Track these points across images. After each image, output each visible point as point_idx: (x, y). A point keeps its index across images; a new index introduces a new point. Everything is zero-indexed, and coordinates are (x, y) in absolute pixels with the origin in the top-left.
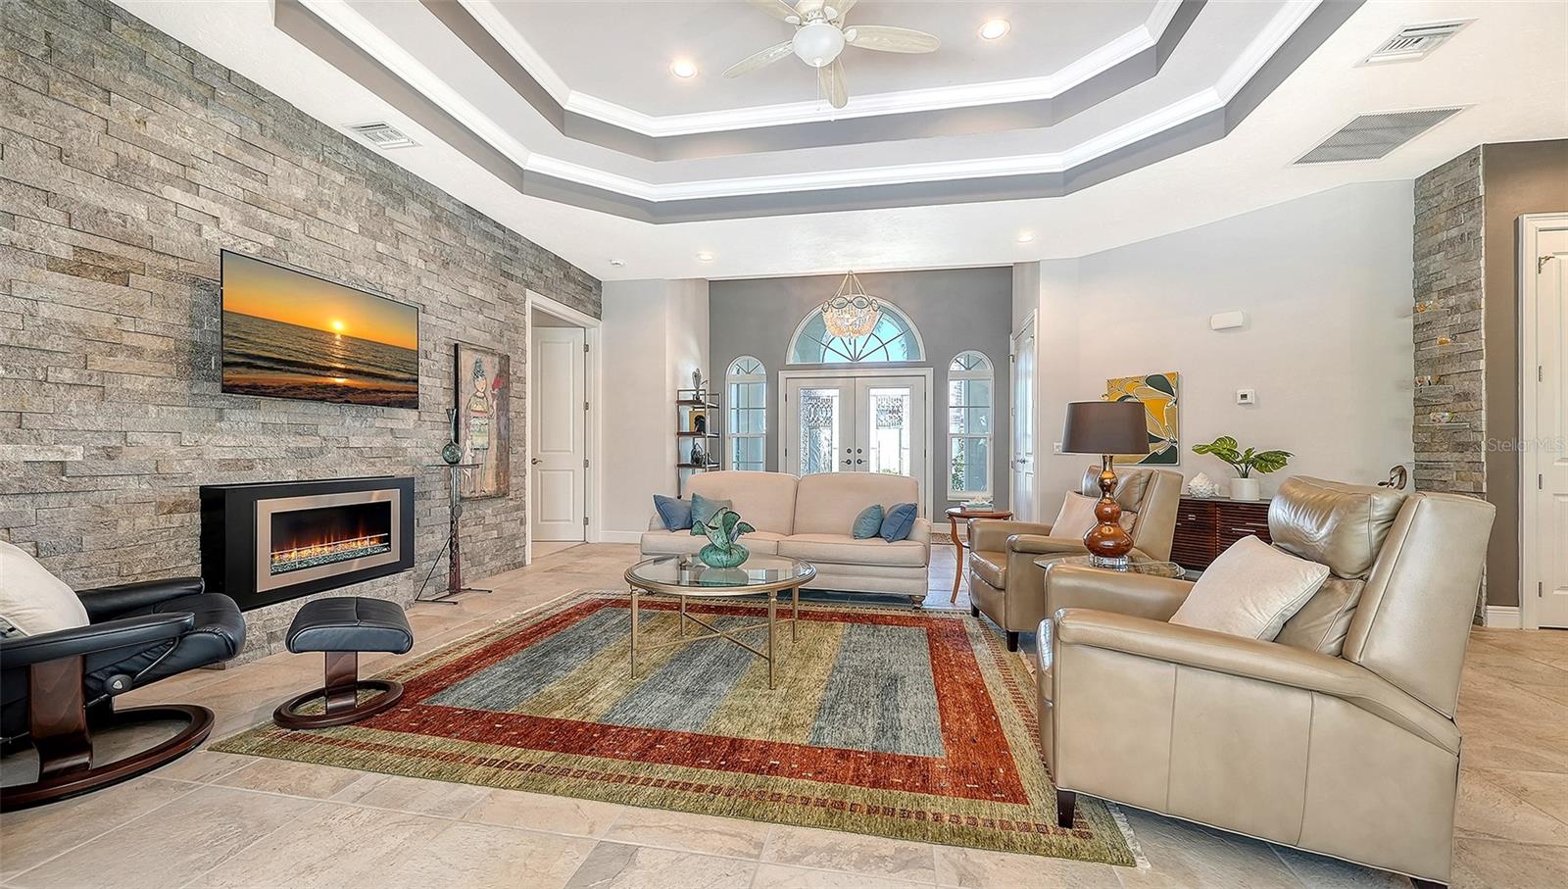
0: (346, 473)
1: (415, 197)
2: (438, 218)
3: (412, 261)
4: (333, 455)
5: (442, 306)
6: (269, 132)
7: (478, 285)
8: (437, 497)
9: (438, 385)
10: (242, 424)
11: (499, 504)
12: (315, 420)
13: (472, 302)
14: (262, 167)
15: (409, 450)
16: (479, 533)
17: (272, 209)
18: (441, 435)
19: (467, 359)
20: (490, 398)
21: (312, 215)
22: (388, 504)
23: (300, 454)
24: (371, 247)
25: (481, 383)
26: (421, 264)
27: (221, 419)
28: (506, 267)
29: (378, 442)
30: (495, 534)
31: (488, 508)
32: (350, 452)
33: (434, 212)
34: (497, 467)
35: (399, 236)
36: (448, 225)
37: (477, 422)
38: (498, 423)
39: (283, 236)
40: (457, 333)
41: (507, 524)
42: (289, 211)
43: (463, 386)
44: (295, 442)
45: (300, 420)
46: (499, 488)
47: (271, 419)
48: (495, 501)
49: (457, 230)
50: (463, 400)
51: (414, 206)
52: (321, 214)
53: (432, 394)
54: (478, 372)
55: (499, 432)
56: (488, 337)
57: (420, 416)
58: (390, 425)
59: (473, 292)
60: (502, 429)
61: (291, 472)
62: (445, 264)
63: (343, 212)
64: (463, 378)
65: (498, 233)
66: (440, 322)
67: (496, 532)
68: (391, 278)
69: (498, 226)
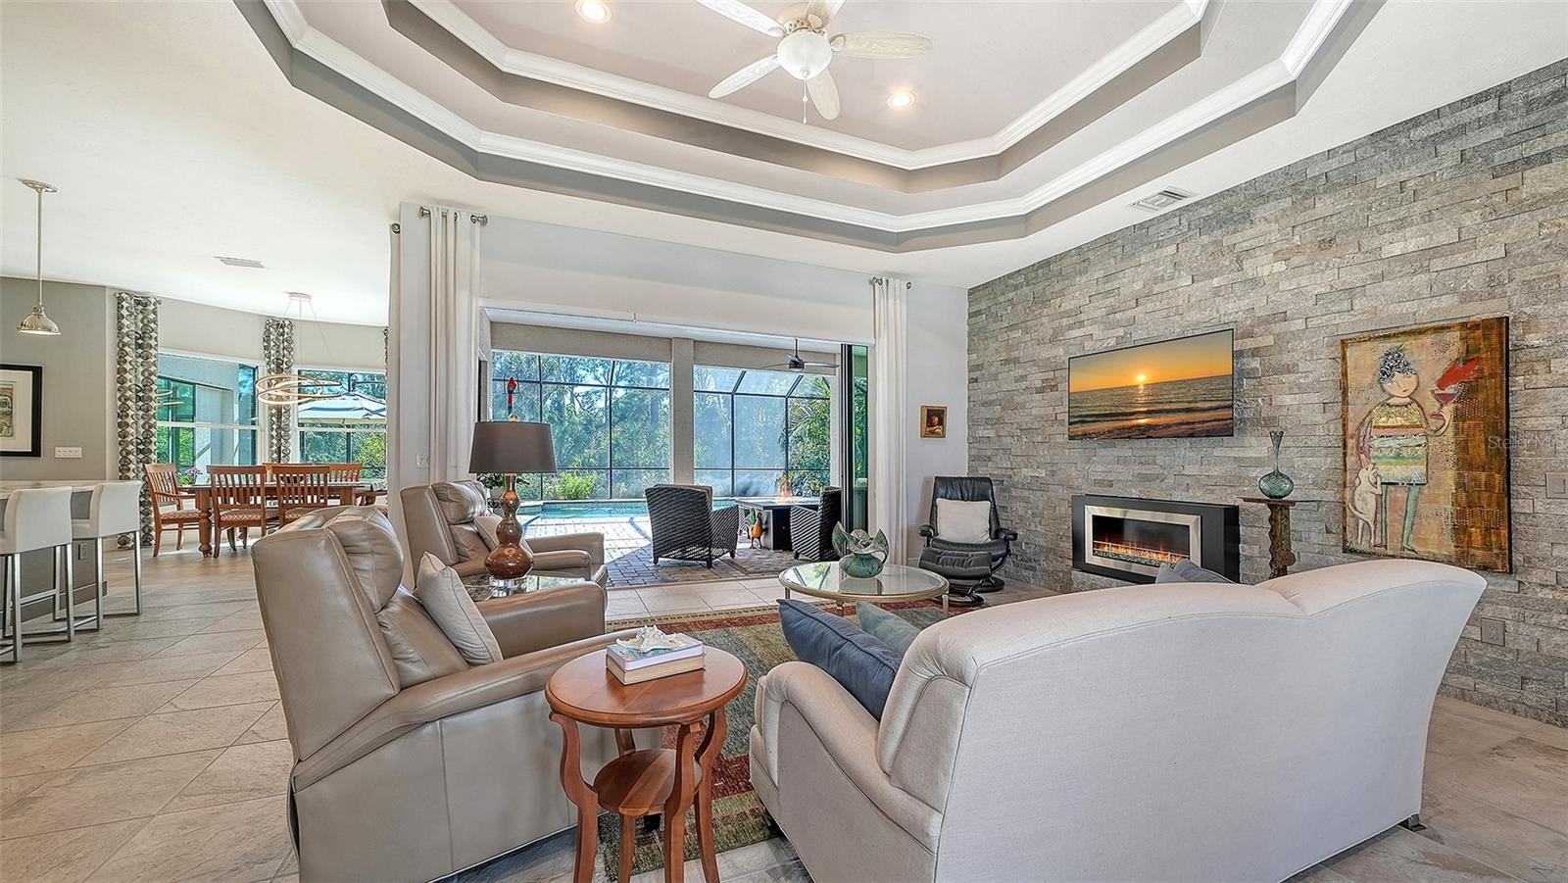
12: (1154, 452)
19: (1363, 355)
20: (1431, 402)
37: (1391, 442)
43: (1351, 396)
44: (1137, 469)
45: (1140, 453)
46: (1464, 553)
54: (1392, 369)
56: (1447, 302)
61: (1134, 491)
63: (1177, 274)
64: (1352, 383)
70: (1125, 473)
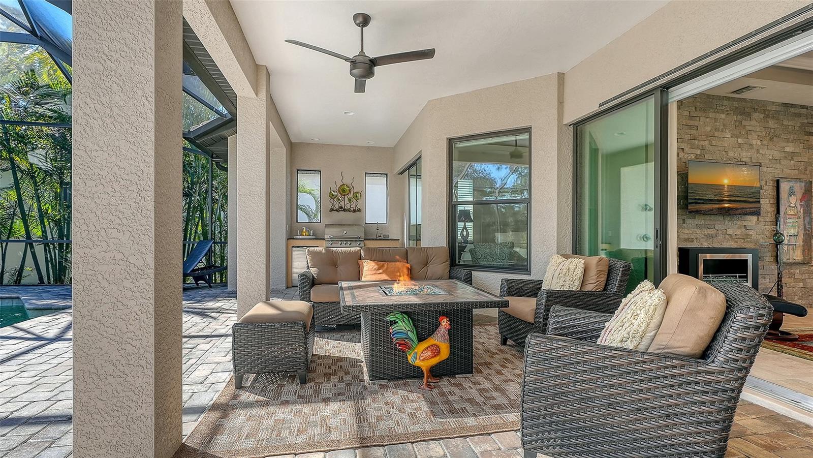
0: (726, 245)
1: (755, 110)
2: (767, 116)
3: (754, 142)
4: (721, 237)
5: (769, 161)
6: (698, 109)
7: (791, 144)
8: (767, 260)
9: (768, 202)
10: (690, 225)
11: (804, 268)
12: (714, 222)
13: (786, 155)
14: (696, 123)
15: (753, 236)
16: (791, 283)
17: (699, 139)
18: (768, 228)
19: (785, 187)
20: (799, 207)
21: (713, 136)
22: (747, 261)
23: (709, 237)
24: (736, 142)
25: (793, 200)
26: (759, 143)
27: (684, 223)
28: (808, 129)
29: (739, 232)
30: (801, 284)
31: (797, 269)
32: (727, 236)
33: (765, 114)
34: (803, 246)
35: (748, 132)
36: (773, 118)
37: (791, 221)
38: (804, 221)
39: (703, 149)
40: (778, 174)
41: (809, 280)
42: (704, 137)
43: (782, 202)
44: (707, 232)
46: (804, 258)
47: (699, 222)
48: (801, 266)
49: (778, 119)
50: (782, 209)
51: (755, 115)
52: (716, 134)
53: (765, 207)
54: (791, 193)
55: (805, 227)
56: (797, 172)
57: (758, 219)
58: (744, 224)
59: (788, 149)
60: (807, 224)
61: (706, 244)
62: (771, 139)
63: (724, 130)
64: (782, 197)
65: (803, 111)
66: (769, 170)
67: (802, 283)
68: (744, 154)
69: (803, 107)
70: (699, 233)
